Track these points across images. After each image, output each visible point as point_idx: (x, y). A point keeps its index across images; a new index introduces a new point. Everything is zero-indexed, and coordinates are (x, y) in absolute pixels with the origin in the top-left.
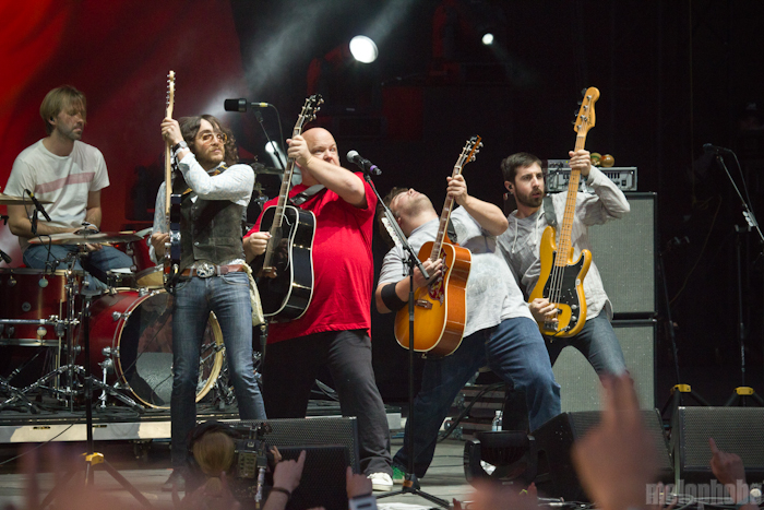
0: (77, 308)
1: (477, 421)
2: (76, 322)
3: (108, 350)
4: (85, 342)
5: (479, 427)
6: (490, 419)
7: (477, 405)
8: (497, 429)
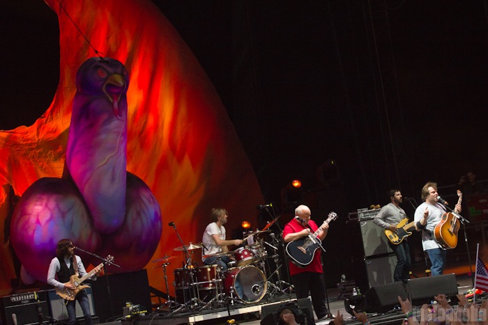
0: (220, 276)
1: (348, 292)
2: (221, 280)
3: (231, 287)
4: (224, 286)
5: (348, 294)
6: (352, 291)
7: (347, 287)
8: (355, 294)
